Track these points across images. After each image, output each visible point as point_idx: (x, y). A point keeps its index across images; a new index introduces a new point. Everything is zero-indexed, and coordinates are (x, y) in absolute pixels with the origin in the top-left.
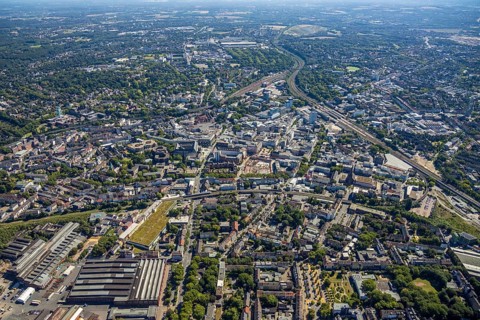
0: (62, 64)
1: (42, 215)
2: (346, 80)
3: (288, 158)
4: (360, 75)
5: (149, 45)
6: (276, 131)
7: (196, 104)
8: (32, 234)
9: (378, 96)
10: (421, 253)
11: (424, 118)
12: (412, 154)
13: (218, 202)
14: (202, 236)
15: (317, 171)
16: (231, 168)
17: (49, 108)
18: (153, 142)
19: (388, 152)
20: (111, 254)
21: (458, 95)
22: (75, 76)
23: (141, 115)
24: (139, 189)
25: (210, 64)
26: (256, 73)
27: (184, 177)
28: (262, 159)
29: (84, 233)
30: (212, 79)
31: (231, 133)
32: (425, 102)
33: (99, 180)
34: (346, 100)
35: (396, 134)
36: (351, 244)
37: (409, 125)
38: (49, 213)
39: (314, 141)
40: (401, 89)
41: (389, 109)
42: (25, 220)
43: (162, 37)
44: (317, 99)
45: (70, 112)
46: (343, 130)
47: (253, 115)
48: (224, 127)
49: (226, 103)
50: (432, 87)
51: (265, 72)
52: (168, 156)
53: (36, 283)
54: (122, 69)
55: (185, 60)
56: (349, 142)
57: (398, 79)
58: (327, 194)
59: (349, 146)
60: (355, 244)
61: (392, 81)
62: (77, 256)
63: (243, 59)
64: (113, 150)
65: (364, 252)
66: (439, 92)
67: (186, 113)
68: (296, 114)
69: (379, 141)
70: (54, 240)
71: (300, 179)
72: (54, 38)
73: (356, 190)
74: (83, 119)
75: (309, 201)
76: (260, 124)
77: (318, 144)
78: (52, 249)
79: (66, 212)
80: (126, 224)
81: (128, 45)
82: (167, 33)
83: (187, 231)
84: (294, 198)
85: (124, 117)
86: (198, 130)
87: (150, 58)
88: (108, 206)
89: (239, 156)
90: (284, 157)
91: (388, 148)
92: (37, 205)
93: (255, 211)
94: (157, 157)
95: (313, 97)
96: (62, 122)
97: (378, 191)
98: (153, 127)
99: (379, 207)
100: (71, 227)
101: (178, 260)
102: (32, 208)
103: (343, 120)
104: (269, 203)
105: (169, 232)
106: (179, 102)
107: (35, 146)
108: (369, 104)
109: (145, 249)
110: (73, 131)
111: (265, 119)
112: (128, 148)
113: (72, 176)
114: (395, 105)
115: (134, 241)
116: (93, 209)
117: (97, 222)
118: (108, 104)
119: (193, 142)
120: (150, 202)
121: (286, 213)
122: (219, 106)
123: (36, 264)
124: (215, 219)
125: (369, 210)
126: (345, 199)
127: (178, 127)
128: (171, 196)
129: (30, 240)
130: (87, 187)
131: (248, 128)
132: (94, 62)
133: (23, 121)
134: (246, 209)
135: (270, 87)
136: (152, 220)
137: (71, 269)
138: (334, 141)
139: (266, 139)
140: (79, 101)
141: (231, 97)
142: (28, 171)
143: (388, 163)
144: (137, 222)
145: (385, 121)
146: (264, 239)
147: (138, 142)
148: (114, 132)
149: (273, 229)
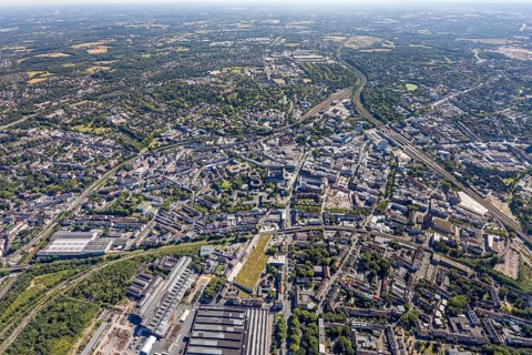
0: (167, 76)
1: (160, 245)
2: (408, 101)
3: (365, 190)
4: (420, 95)
5: (235, 57)
6: (350, 158)
7: (278, 123)
8: (151, 268)
9: (440, 119)
10: (516, 328)
11: (489, 148)
12: (485, 193)
13: (309, 239)
14: (298, 281)
15: (394, 208)
16: (317, 199)
17: (160, 121)
18: (247, 166)
19: (460, 190)
20: (220, 297)
21: (519, 120)
22: (179, 89)
23: (234, 133)
24: (240, 219)
25: (286, 80)
26: (326, 90)
27: (277, 208)
28: (341, 188)
29: (196, 271)
30: (290, 95)
31: (312, 159)
32: (487, 128)
33: (205, 206)
34: (409, 122)
35: (464, 167)
36: (442, 308)
37: (477, 157)
38: (165, 242)
39: (387, 171)
40: (461, 112)
41: (452, 136)
42: (146, 249)
43: (245, 48)
44: (382, 121)
45: (177, 128)
46: (412, 160)
47: (328, 136)
48: (305, 151)
49: (304, 123)
50: (491, 110)
51: (333, 88)
52: (261, 182)
53: (157, 332)
54: (216, 83)
55: (266, 75)
56: (420, 175)
57: (456, 100)
58: (407, 238)
59: (421, 179)
60: (446, 308)
61: (451, 101)
62: (191, 297)
63: (314, 73)
64: (214, 171)
65: (457, 320)
66: (499, 116)
67: (271, 133)
68: (366, 139)
69: (447, 174)
70: (171, 278)
71: (380, 217)
72: (160, 47)
73: (437, 237)
75: (391, 244)
76: (337, 150)
77: (390, 175)
78: (170, 290)
79: (179, 242)
80: (232, 262)
81: (219, 57)
82: (248, 44)
83: (285, 273)
84: (378, 239)
85: (221, 135)
86: (284, 153)
87: (237, 71)
88: (215, 238)
89: (322, 187)
90: (362, 190)
91: (459, 185)
92: (155, 232)
93: (343, 254)
94: (252, 183)
95: (379, 118)
96: (171, 138)
97: (458, 239)
98: (246, 147)
99: (462, 259)
100: (185, 262)
101: (279, 309)
102: (150, 235)
103: (410, 147)
104: (354, 243)
105: (268, 271)
106: (264, 120)
107: (151, 164)
108: (433, 129)
109: (249, 292)
110: (181, 147)
111: (339, 143)
112: (227, 170)
113: (183, 198)
114: (457, 131)
115: (239, 283)
116: (202, 239)
117: (207, 257)
118: (207, 120)
119: (281, 169)
120: (250, 235)
121: (372, 259)
122: (297, 126)
123: (157, 309)
124: (308, 262)
125: (453, 263)
126: (426, 245)
127: (266, 148)
128: (268, 229)
129: (151, 276)
130: (196, 214)
131: (326, 154)
132: (193, 74)
133: (140, 134)
134: (335, 251)
135: (339, 106)
136: (253, 257)
137: (186, 314)
138: (405, 173)
139: (344, 168)
140: (184, 116)
141: (307, 115)
142: (146, 191)
143: (462, 204)
144: (241, 260)
145: (451, 151)
146: (356, 291)
147: (235, 164)
148: (214, 151)
149: (362, 277)
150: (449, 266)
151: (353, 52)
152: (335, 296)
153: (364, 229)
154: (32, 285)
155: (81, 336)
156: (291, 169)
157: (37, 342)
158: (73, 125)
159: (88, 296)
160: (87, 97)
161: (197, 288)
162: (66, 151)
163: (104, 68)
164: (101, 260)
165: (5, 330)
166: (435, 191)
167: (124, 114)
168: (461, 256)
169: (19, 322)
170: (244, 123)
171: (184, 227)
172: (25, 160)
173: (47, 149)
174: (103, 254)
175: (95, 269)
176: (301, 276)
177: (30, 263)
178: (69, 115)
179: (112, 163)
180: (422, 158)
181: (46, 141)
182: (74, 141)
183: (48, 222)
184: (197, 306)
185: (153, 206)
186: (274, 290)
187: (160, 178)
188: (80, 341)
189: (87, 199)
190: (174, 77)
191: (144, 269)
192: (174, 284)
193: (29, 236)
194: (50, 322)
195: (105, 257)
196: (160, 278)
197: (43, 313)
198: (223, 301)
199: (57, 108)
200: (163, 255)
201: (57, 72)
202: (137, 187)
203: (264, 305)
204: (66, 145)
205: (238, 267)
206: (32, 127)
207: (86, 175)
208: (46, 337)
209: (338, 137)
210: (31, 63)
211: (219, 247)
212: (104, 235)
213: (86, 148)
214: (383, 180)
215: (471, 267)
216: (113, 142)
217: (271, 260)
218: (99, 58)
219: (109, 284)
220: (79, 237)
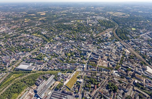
1: (47, 70)
2: (132, 33)
3: (113, 61)
4: (136, 32)
5: (79, 17)
6: (109, 50)
7: (88, 37)
8: (43, 77)
9: (143, 40)
13: (91, 75)
14: (86, 88)
15: (122, 69)
16: (96, 62)
17: (55, 34)
18: (76, 49)
19: (147, 65)
20: (61, 89)
22: (62, 25)
23: (74, 39)
24: (71, 66)
25: (93, 24)
26: (105, 28)
27: (83, 63)
28: (105, 60)
29: (55, 80)
30: (93, 29)
31: (97, 49)
33: (62, 60)
34: (131, 40)
35: (150, 57)
38: (49, 70)
40: (151, 39)
41: (147, 46)
42: (43, 71)
43: (82, 15)
44: (122, 39)
45: (59, 36)
46: (131, 53)
47: (103, 43)
48: (95, 46)
49: (96, 38)
51: (107, 28)
52: (79, 55)
53: (41, 97)
54: (72, 24)
55: (87, 23)
56: (133, 58)
57: (149, 34)
58: (125, 80)
59: (133, 60)
61: (147, 35)
62: (52, 88)
63: (102, 23)
64: (66, 50)
67: (85, 40)
68: (115, 45)
69: (143, 60)
70: (48, 81)
71: (116, 71)
72: (59, 14)
73: (136, 81)
74: (61, 39)
75: (119, 81)
76: (105, 47)
77: (122, 57)
78: (47, 85)
79: (52, 70)
80: (66, 79)
81: (75, 17)
82: (83, 14)
83: (82, 85)
84: (115, 78)
85: (71, 39)
86: (88, 47)
87: (79, 21)
88: (63, 70)
89: (98, 58)
90: (111, 61)
91: (147, 64)
92: (47, 66)
93: (102, 82)
94: (77, 55)
95: (121, 38)
96: (57, 39)
97: (144, 83)
98: (77, 44)
99: (145, 91)
100: (53, 76)
101: (78, 97)
102: (45, 67)
103: (130, 49)
104: (106, 79)
105: (77, 84)
106: (84, 36)
107: (50, 46)
108: (140, 43)
109: (70, 89)
110: (59, 42)
111: (106, 45)
112: (70, 50)
113: (56, 57)
114: (149, 45)
115: (67, 86)
116: (59, 70)
117: (59, 76)
118: (68, 35)
119: (86, 51)
120: (73, 71)
121: (111, 85)
122: (94, 39)
123: (42, 90)
124: (90, 83)
125: (141, 92)
126: (132, 83)
127: (83, 44)
128: (79, 70)
129: (42, 79)
130: (59, 62)
131: (101, 48)
132: (66, 21)
133: (49, 37)
134: (99, 80)
135: (108, 34)
136: (73, 78)
137: (50, 93)
138: (128, 57)
139: (106, 53)
140: (61, 33)
141: (97, 36)
142: (47, 54)
143: (147, 70)
144: (69, 79)
145: (145, 51)
146: (104, 95)
147: (73, 48)
148: (68, 44)
149: (107, 91)
150: (140, 93)
151: (115, 17)
152: (97, 96)
153: (110, 74)
154: (12, 77)
155: (21, 94)
156: (89, 52)
157: (9, 93)
158: (32, 33)
159: (25, 82)
160: (38, 26)
161: (55, 85)
162: (29, 40)
163: (43, 19)
164: (31, 72)
165: (3, 88)
166: (138, 65)
167: (46, 32)
168: (144, 89)
169: (7, 86)
170: (78, 36)
171: (55, 66)
172: (19, 42)
173: (25, 39)
174: (32, 70)
175: (29, 75)
176: (87, 87)
177: (13, 70)
178: (32, 31)
179: (40, 45)
180: (135, 53)
181: (25, 37)
182: (32, 38)
183: (20, 59)
184: (53, 91)
185: (48, 58)
186: (77, 90)
187: (51, 50)
188: (20, 95)
189: (31, 54)
190: (61, 22)
191: (41, 77)
192: (48, 83)
193: (15, 63)
194: (14, 88)
195: (32, 71)
196: (45, 80)
197: (13, 85)
198: (61, 91)
199: (30, 29)
200: (47, 73)
201: (31, 19)
202: (45, 52)
203: (73, 94)
204: (30, 39)
205: (68, 80)
206: (23, 33)
207: (33, 47)
208: (12, 92)
209: (106, 43)
210: (26, 17)
211: (63, 73)
212: (33, 65)
213: (34, 40)
214: (119, 59)
215: (148, 94)
216: (41, 39)
217: (78, 80)
218: (43, 16)
219: (31, 80)
220: (26, 65)
